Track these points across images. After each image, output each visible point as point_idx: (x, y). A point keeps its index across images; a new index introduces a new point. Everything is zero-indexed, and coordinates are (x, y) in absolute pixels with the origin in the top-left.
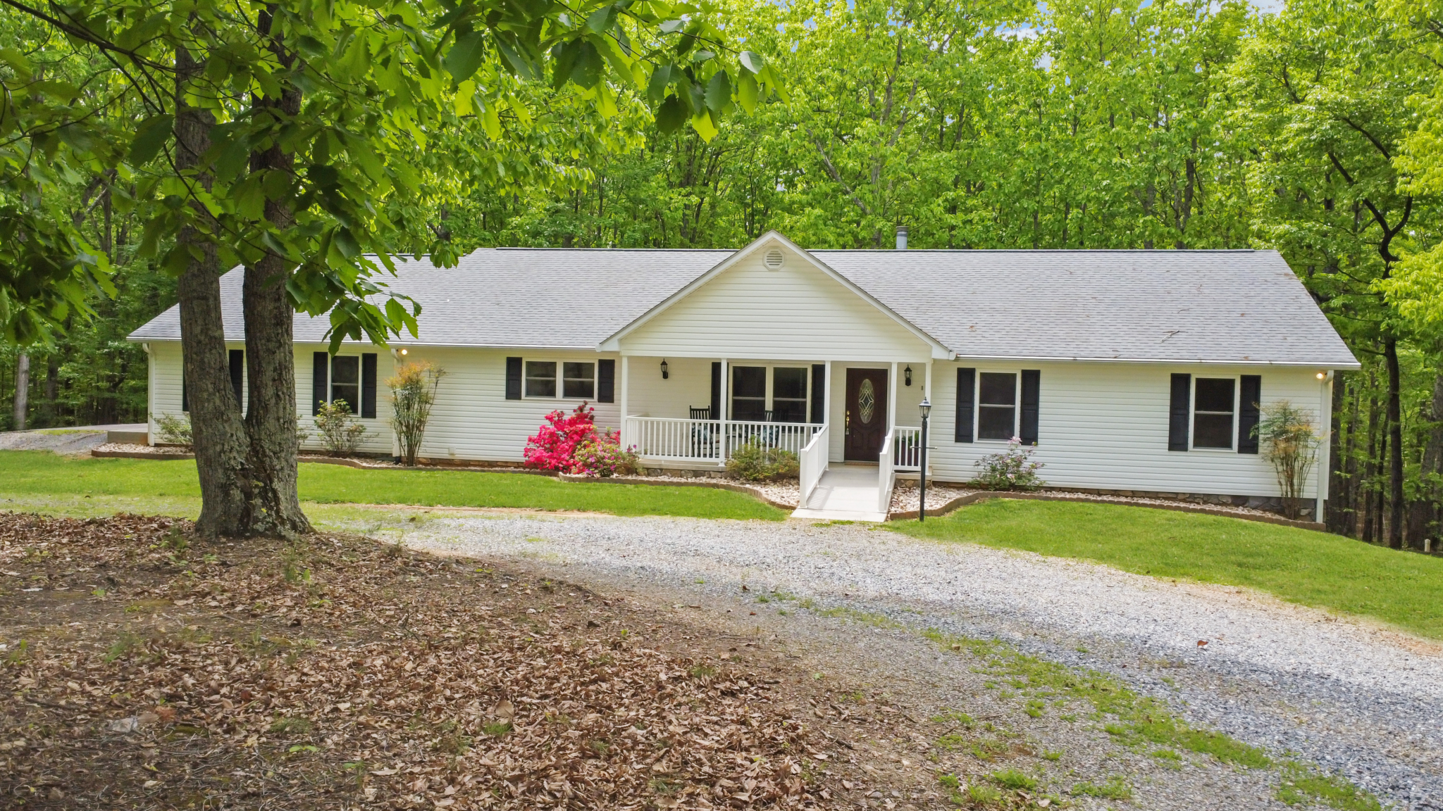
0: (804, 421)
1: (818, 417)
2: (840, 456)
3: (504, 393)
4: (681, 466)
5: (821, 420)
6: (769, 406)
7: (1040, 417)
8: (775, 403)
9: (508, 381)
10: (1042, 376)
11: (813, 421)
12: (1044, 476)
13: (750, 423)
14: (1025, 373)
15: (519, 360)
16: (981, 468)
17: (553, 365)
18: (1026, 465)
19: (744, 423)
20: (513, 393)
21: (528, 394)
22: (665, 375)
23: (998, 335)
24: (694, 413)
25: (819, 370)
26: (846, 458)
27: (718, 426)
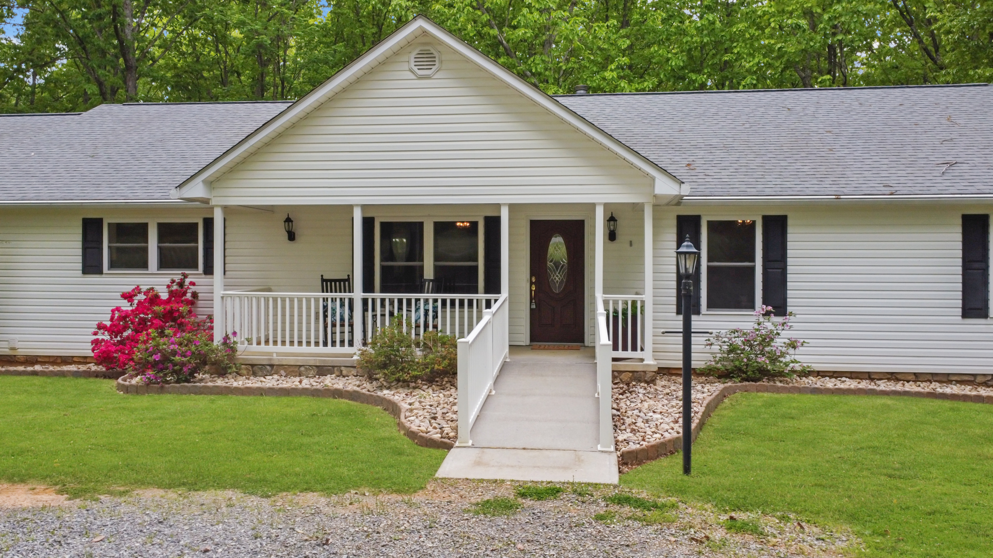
0: (475, 291)
1: (493, 286)
2: (524, 337)
3: (80, 266)
4: (300, 360)
5: (498, 291)
6: (429, 273)
7: (790, 277)
8: (437, 269)
9: (85, 249)
10: (790, 222)
11: (487, 291)
12: (803, 358)
13: (405, 296)
14: (767, 220)
15: (100, 221)
16: (715, 348)
17: (144, 227)
18: (779, 343)
19: (396, 296)
20: (91, 266)
21: (112, 266)
22: (292, 236)
23: (724, 173)
24: (328, 284)
25: (493, 224)
26: (533, 338)
27: (351, 301)
